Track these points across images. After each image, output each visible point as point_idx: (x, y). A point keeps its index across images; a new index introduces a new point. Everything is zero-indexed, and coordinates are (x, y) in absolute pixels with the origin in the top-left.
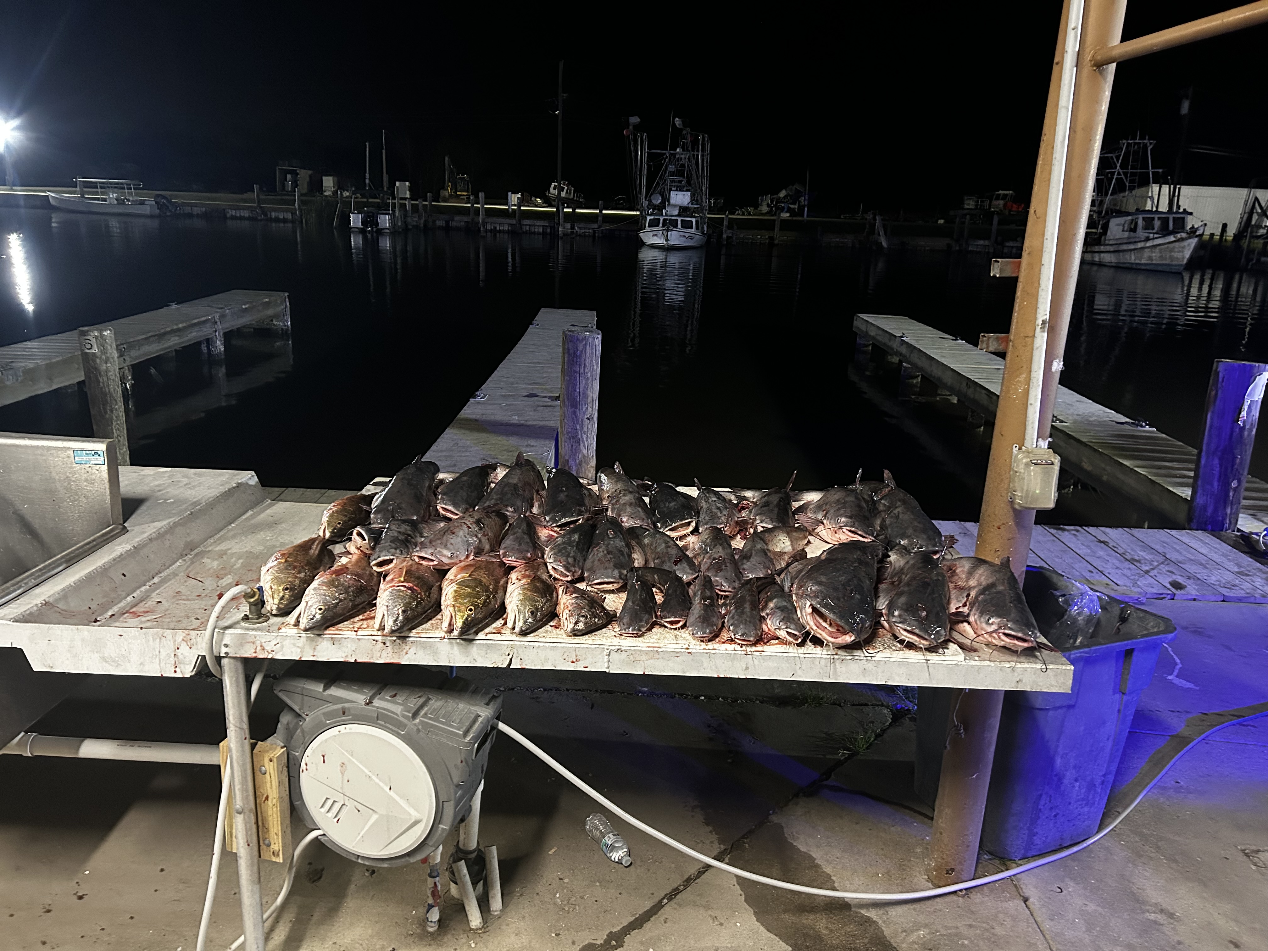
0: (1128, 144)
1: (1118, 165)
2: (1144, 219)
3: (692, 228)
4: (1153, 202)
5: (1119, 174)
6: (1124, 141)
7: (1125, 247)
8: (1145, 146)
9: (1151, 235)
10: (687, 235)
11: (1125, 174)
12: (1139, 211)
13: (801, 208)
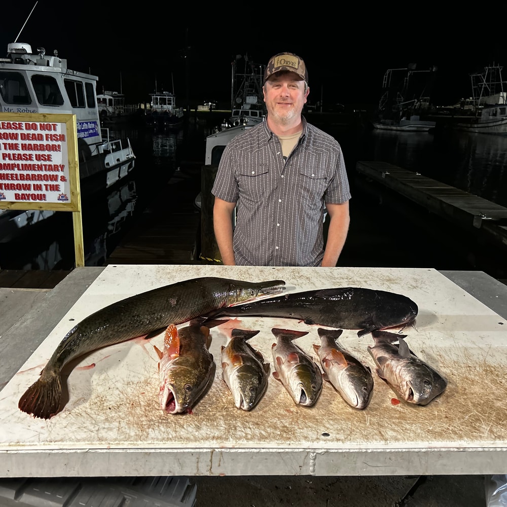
0: (489, 69)
1: (484, 80)
2: (500, 109)
3: (257, 116)
4: (504, 99)
5: (485, 85)
6: (487, 68)
7: (491, 125)
8: (498, 69)
9: (505, 118)
10: (254, 120)
11: (488, 85)
12: (497, 105)
13: (318, 108)
